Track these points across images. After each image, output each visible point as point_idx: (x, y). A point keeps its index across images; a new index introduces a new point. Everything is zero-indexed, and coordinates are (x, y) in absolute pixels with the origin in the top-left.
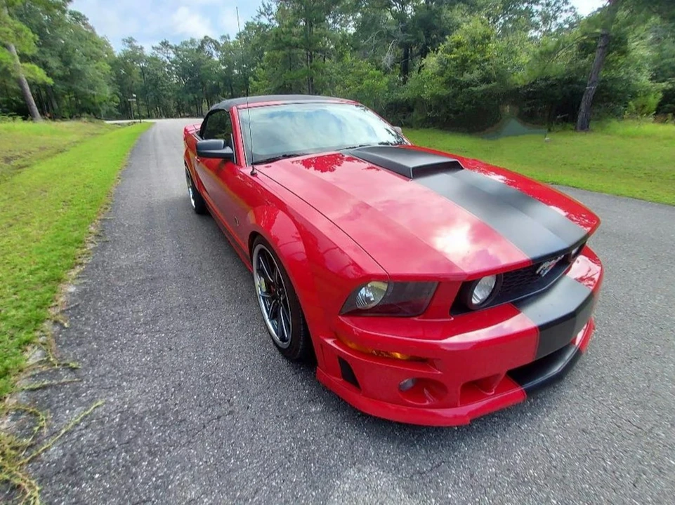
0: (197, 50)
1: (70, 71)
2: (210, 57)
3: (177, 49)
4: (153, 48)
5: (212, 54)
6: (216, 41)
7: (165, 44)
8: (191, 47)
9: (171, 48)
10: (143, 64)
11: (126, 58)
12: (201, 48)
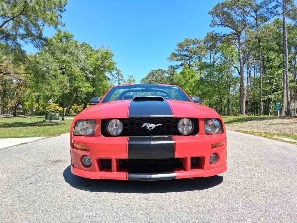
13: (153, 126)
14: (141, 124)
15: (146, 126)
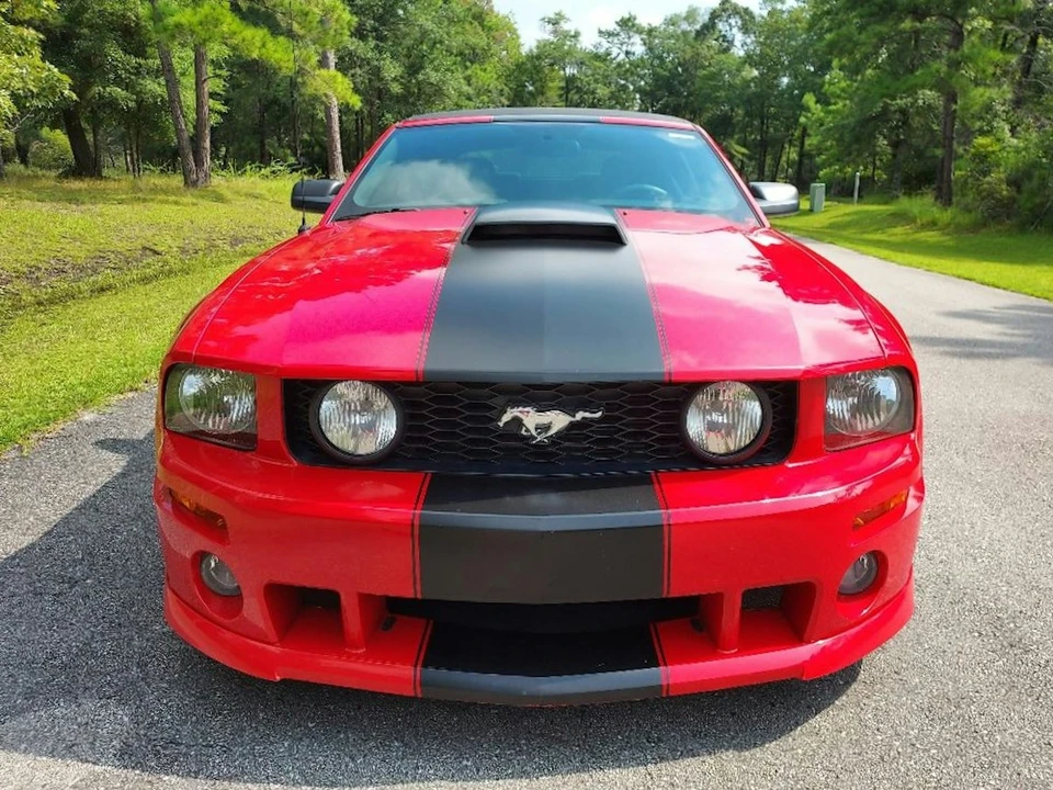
0: (698, 33)
1: (419, 83)
2: (726, 50)
3: (651, 32)
4: (600, 32)
5: (731, 43)
6: (746, 10)
7: (627, 24)
8: (685, 26)
9: (640, 31)
10: (569, 71)
11: (538, 57)
12: (709, 27)
13: (558, 420)
14: (491, 408)
15: (517, 422)
